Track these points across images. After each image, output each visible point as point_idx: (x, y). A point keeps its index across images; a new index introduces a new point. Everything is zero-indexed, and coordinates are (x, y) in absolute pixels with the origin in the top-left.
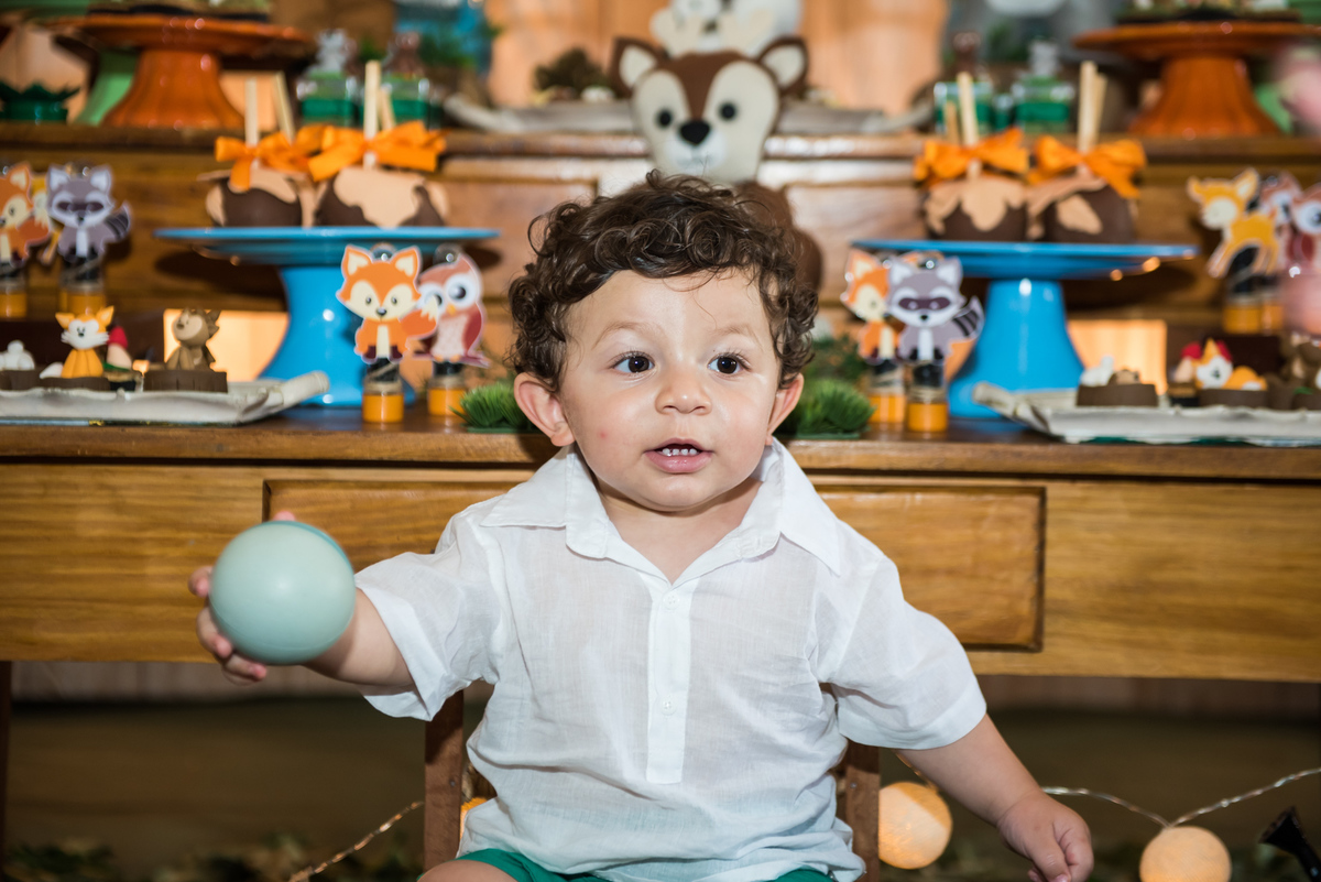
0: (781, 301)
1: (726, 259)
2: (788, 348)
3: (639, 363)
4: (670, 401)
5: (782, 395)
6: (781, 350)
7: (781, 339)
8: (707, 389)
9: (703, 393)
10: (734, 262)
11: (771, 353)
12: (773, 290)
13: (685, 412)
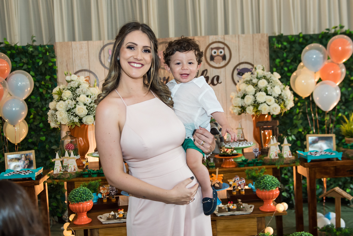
0: (198, 54)
1: (190, 49)
2: (199, 60)
3: (178, 64)
4: (183, 68)
5: (199, 66)
6: (198, 60)
7: (198, 59)
8: (188, 67)
9: (187, 67)
10: (191, 50)
11: (196, 61)
12: (197, 53)
13: (185, 70)
